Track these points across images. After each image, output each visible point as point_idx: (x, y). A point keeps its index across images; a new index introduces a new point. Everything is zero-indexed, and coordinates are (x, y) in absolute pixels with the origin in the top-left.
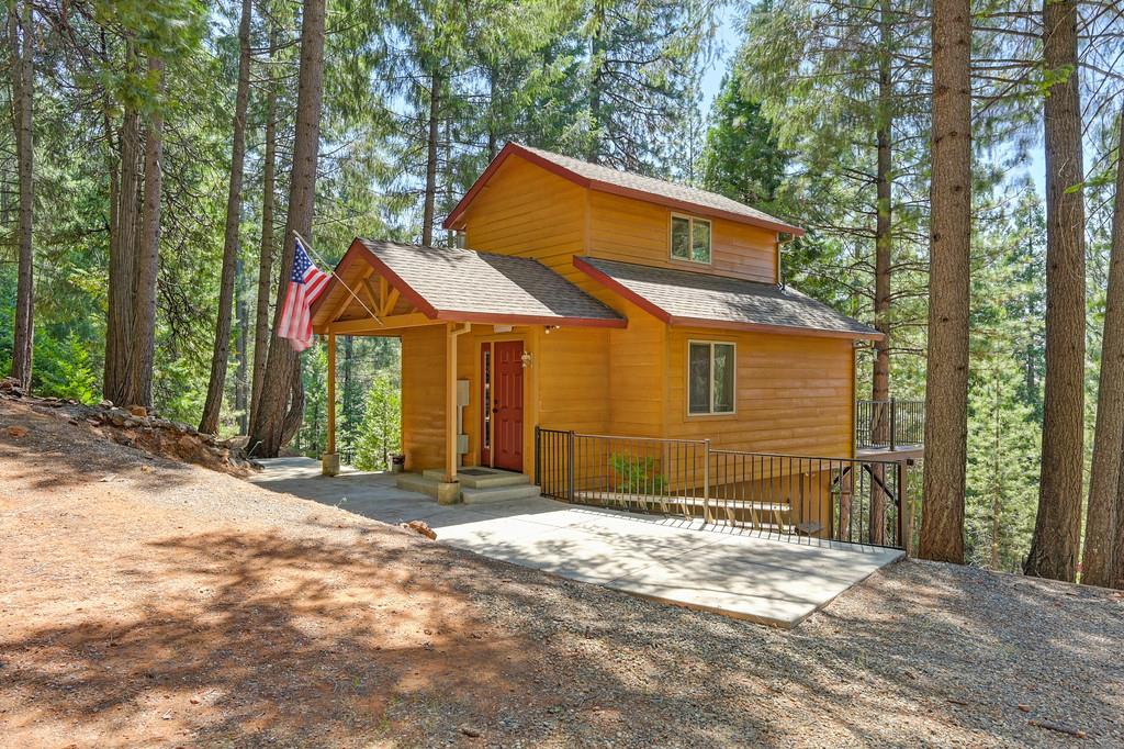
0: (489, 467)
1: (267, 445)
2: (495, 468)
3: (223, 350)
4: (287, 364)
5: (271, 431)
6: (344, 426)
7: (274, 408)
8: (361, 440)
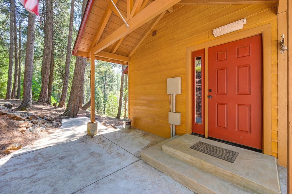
0: (203, 136)
1: (72, 112)
2: (209, 138)
3: (66, 81)
4: (80, 82)
5: (74, 107)
6: (104, 102)
7: (75, 98)
8: (107, 105)
